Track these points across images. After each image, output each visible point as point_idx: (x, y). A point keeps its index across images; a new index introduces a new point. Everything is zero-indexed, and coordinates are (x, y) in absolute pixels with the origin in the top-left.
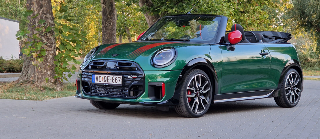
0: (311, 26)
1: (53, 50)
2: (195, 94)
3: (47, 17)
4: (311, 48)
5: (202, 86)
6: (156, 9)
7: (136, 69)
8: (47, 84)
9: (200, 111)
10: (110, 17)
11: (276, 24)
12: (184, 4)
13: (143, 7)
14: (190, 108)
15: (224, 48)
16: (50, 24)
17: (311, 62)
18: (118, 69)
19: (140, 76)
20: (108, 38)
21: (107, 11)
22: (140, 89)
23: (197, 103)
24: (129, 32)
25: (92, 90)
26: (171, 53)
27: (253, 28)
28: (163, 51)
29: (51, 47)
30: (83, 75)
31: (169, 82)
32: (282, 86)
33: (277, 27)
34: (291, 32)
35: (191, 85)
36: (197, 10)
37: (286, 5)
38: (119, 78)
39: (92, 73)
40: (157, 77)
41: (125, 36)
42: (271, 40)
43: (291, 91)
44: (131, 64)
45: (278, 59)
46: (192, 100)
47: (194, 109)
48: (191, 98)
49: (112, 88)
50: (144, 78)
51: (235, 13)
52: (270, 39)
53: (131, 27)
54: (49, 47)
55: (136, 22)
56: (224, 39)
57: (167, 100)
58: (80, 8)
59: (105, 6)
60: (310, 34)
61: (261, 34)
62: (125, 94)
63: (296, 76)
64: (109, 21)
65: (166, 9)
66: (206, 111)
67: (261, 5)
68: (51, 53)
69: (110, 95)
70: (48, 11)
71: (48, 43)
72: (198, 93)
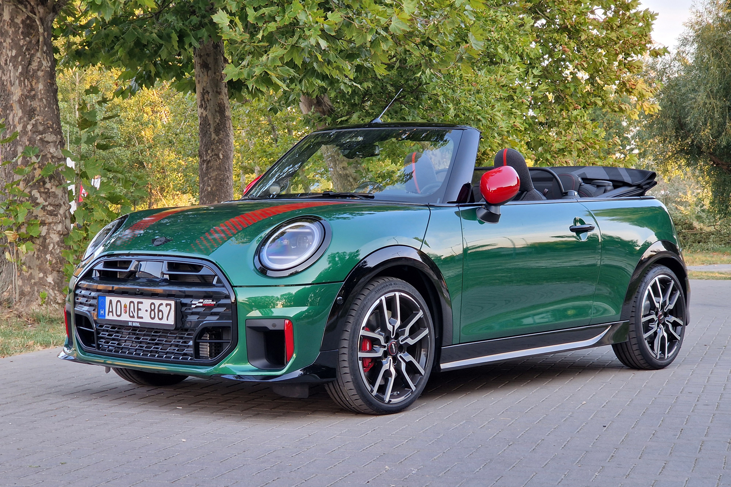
0: (700, 153)
1: (60, 222)
2: (382, 350)
3: (46, 139)
4: (700, 200)
5: (403, 325)
6: (339, 120)
7: (214, 282)
8: (44, 309)
9: (399, 396)
10: (217, 138)
11: (622, 151)
13: (309, 115)
14: (370, 389)
16: (53, 157)
17: (701, 233)
18: (165, 280)
19: (223, 301)
20: (211, 189)
21: (209, 124)
22: (227, 337)
23: (391, 375)
25: (100, 338)
26: (312, 234)
28: (291, 228)
29: (56, 215)
30: (76, 298)
31: (306, 317)
32: (633, 314)
33: (625, 158)
34: (655, 167)
35: (372, 323)
37: (644, 107)
39: (98, 291)
40: (274, 304)
42: (603, 189)
43: (658, 326)
44: (201, 267)
45: (621, 240)
46: (374, 367)
47: (382, 389)
48: (373, 359)
49: (149, 336)
50: (234, 306)
51: (528, 127)
52: (598, 186)
54: (51, 215)
56: (468, 190)
57: (300, 371)
59: (206, 113)
60: (697, 173)
61: (576, 176)
62: (184, 351)
63: (670, 284)
64: (215, 149)
65: (363, 120)
66: (418, 394)
67: (586, 108)
68: (55, 230)
69: (145, 353)
70: (49, 125)
71: (47, 206)
72: (393, 345)
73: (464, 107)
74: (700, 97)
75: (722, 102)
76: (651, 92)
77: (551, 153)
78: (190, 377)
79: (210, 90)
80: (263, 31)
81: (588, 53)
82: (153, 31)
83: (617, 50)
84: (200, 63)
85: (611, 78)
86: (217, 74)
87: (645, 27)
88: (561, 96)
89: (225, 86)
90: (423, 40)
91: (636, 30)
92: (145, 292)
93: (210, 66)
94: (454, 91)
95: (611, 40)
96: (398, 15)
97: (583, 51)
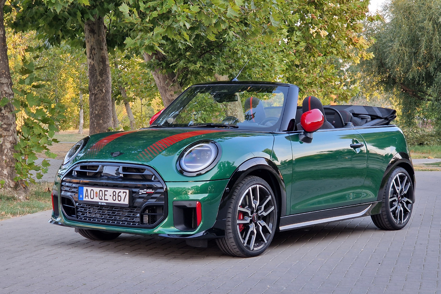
0: (394, 82)
1: (11, 135)
2: (250, 219)
3: (1, 82)
5: (261, 204)
6: (171, 65)
7: (153, 179)
8: (2, 191)
9: (258, 246)
10: (101, 79)
12: (213, 56)
13: (151, 62)
14: (243, 242)
15: (296, 138)
16: (6, 93)
18: (121, 177)
19: (159, 191)
21: (96, 70)
22: (159, 211)
23: (254, 234)
24: (126, 95)
25: (79, 211)
26: (210, 150)
27: (315, 90)
28: (197, 147)
29: (9, 131)
30: (62, 187)
31: (207, 200)
32: (384, 197)
35: (244, 203)
36: (233, 65)
37: (364, 55)
38: (125, 194)
39: (77, 183)
40: (186, 192)
41: (119, 100)
42: (365, 121)
43: (398, 204)
44: (144, 170)
46: (245, 228)
47: (249, 242)
48: (244, 224)
49: (112, 210)
50: (166, 193)
51: (288, 68)
52: (362, 119)
53: (129, 87)
54: (6, 131)
55: (136, 80)
56: (294, 124)
57: (204, 232)
58: (52, 57)
59: (94, 62)
61: (349, 112)
62: (134, 220)
63: (405, 178)
64: (100, 86)
65: (186, 65)
66: (268, 244)
67: (327, 55)
68: (8, 140)
69: (108, 221)
70: (3, 72)
71: (3, 125)
72: (255, 216)
73: (254, 57)
74: (395, 46)
75: (410, 49)
76: (368, 45)
77: (303, 85)
78: (122, 235)
79: (95, 47)
80: (149, 17)
81: (328, 19)
82: (65, 10)
83: (347, 17)
84: (88, 29)
85: (342, 36)
86: (101, 36)
87: (365, 2)
88: (309, 47)
89: (106, 45)
90: (241, 20)
91: (359, 4)
92: (109, 184)
93: (95, 31)
94: (248, 47)
95: (343, 10)
96: (232, 7)
97: (325, 18)
